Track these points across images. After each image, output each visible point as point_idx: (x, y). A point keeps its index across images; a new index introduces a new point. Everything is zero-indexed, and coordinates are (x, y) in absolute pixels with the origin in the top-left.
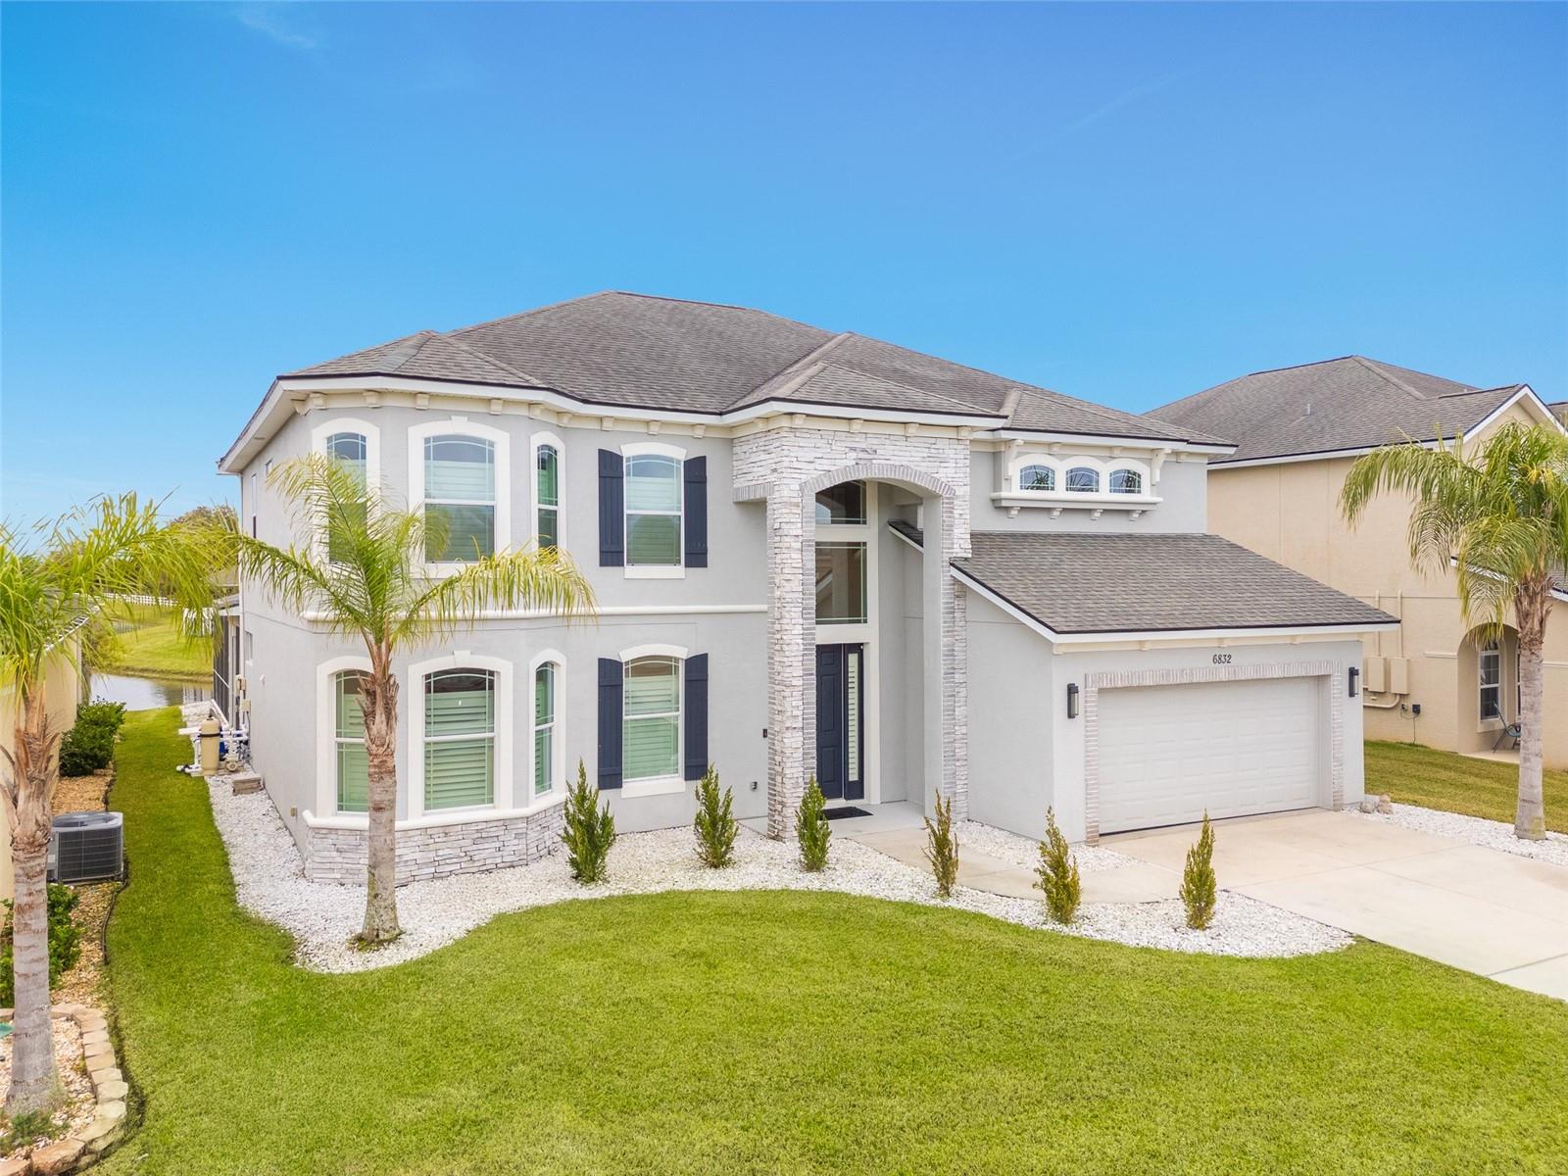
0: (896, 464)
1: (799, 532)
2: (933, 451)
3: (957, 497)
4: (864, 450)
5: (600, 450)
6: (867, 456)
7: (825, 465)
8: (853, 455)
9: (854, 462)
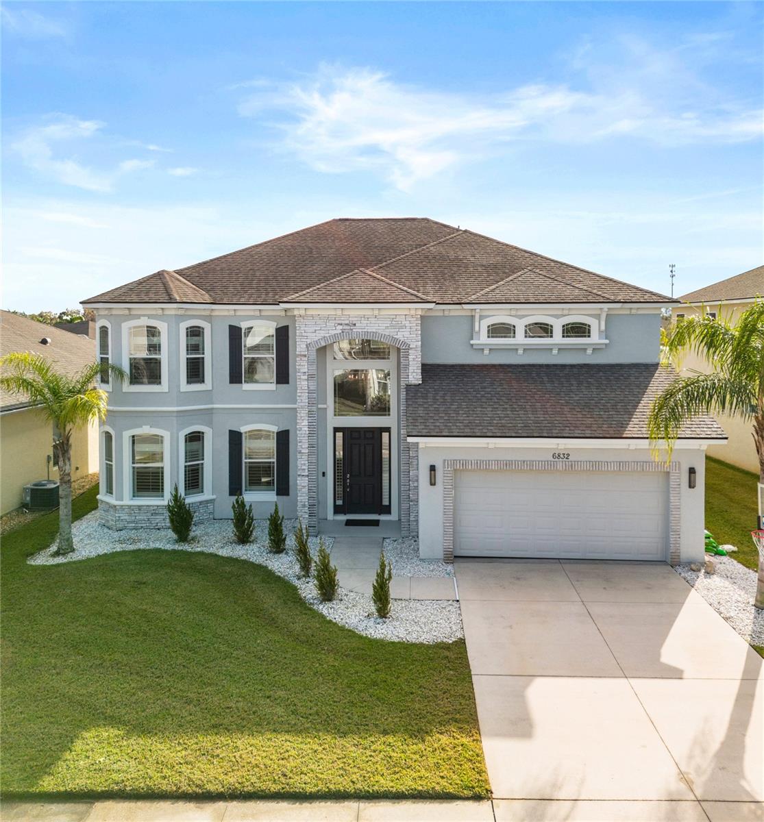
0: (369, 331)
1: (306, 370)
2: (394, 322)
3: (411, 348)
4: (346, 324)
5: (230, 326)
6: (349, 328)
7: (322, 334)
8: (341, 327)
9: (341, 331)
